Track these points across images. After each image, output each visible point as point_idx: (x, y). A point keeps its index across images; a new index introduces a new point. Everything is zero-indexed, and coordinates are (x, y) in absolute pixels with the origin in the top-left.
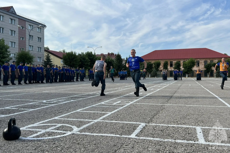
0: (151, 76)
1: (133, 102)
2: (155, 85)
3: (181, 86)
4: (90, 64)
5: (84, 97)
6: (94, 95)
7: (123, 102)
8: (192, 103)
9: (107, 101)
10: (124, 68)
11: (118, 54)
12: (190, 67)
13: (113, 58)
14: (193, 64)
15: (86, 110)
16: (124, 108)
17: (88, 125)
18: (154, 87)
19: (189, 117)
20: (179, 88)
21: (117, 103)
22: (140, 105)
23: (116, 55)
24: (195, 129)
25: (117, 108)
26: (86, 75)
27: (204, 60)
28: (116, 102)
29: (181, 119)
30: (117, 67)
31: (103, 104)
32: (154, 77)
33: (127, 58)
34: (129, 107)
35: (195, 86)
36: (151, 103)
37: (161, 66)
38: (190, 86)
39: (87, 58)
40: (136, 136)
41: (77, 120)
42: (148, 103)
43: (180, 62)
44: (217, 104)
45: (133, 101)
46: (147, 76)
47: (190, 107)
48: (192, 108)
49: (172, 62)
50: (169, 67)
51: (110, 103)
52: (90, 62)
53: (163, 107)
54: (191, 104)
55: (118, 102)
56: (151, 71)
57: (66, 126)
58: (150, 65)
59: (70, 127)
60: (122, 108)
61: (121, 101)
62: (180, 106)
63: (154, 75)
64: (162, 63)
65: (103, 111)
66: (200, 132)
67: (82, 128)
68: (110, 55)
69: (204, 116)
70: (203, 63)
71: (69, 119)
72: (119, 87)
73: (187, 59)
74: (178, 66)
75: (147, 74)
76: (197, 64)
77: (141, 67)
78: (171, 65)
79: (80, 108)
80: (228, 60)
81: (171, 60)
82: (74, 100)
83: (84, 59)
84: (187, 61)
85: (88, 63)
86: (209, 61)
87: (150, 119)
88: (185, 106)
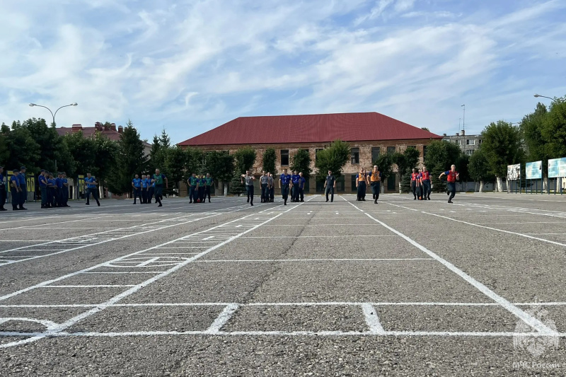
0: (231, 193)
1: (193, 259)
2: (245, 215)
3: (313, 216)
4: (39, 157)
5: (43, 253)
6: (73, 247)
7: (165, 259)
8: (347, 255)
9: (119, 259)
10: (147, 168)
11: (130, 127)
12: (334, 165)
13: (115, 140)
14: (342, 156)
15: (62, 282)
16: (173, 273)
17: (84, 315)
18: (242, 221)
19: (342, 285)
20: (309, 222)
21: (148, 262)
22: (215, 263)
23: (120, 129)
24: (359, 308)
25: (152, 276)
26: (29, 190)
27: (371, 146)
28: (146, 260)
29: (323, 288)
30: (125, 165)
31: (108, 267)
32: (239, 194)
33: (156, 138)
34: (187, 269)
35: (350, 215)
36: (243, 259)
37: (256, 164)
38: (338, 215)
39: (29, 139)
40: (220, 330)
41: (47, 306)
42: (235, 258)
43: (308, 150)
44: (407, 255)
45: (193, 256)
46: (216, 191)
47: (344, 263)
48: (347, 266)
49: (287, 151)
50: (278, 166)
51: (130, 264)
52: (40, 152)
53: (276, 265)
54: (344, 257)
55: (152, 261)
56: (229, 178)
57: (21, 321)
58: (225, 159)
59: (36, 323)
60: (165, 273)
61: (158, 258)
62: (317, 262)
63: (238, 189)
64: (260, 154)
65: (114, 283)
66: (372, 314)
67: (69, 323)
68: (101, 130)
69: (377, 280)
70: (369, 155)
71: (22, 306)
72: (142, 222)
73: (326, 144)
74: (303, 161)
75: (217, 186)
76: (354, 156)
77: (200, 167)
78: (285, 161)
79: (44, 280)
80: (434, 145)
81: (284, 146)
82: (16, 259)
83: (20, 141)
84: (327, 150)
85: (34, 153)
86: (385, 149)
87: (247, 293)
88: (331, 261)
